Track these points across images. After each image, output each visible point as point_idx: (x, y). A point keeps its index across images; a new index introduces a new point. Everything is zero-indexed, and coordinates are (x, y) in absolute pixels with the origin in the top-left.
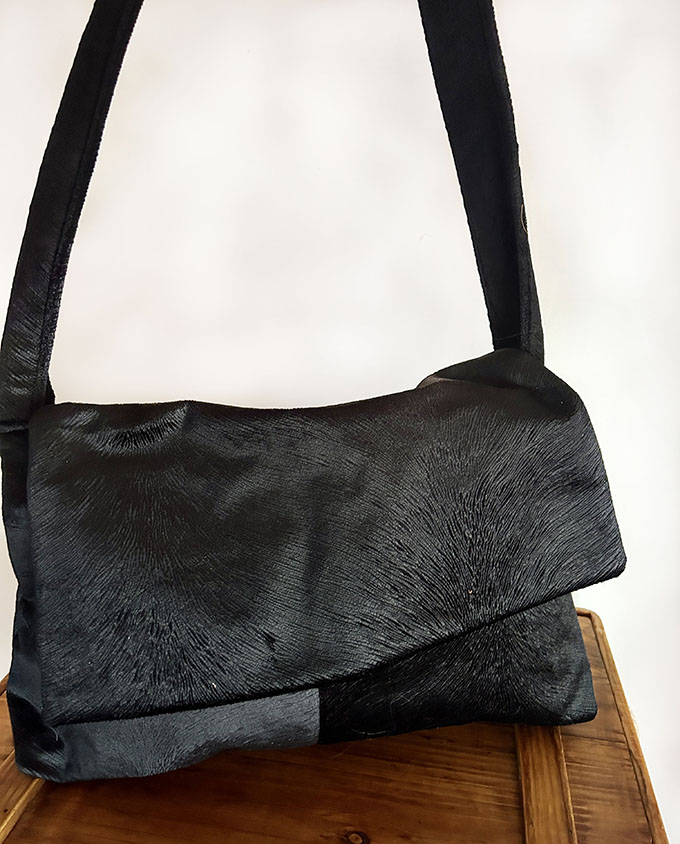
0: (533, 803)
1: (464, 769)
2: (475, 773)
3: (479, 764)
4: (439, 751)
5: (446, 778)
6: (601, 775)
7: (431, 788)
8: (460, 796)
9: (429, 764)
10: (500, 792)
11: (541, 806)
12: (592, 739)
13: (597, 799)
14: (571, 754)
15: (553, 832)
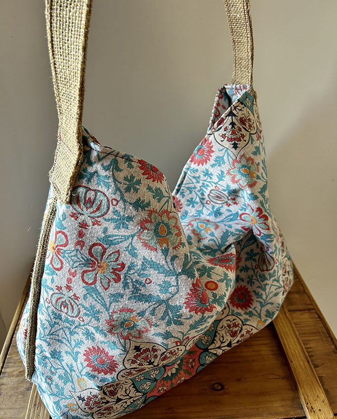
1: (252, 339)
2: (257, 340)
3: (258, 335)
5: (246, 346)
6: (309, 328)
7: (241, 353)
8: (255, 353)
10: (271, 347)
11: (292, 351)
12: (300, 310)
13: (311, 341)
14: (295, 321)
15: (302, 363)
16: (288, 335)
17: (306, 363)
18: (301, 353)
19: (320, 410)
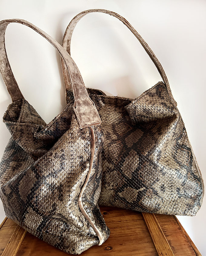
11: (153, 228)
13: (166, 225)
15: (157, 233)
16: (151, 221)
17: (160, 233)
18: (157, 228)
19: (166, 254)
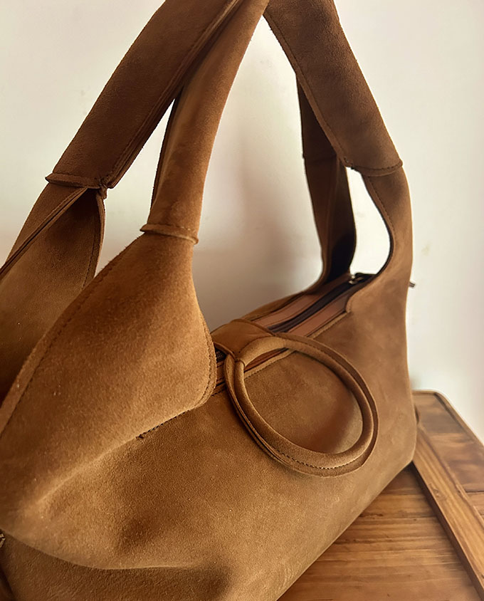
0: (475, 557)
1: (403, 538)
2: (412, 540)
3: (412, 532)
4: (375, 526)
5: (391, 549)
7: (384, 561)
8: (410, 563)
9: (372, 540)
10: (440, 553)
